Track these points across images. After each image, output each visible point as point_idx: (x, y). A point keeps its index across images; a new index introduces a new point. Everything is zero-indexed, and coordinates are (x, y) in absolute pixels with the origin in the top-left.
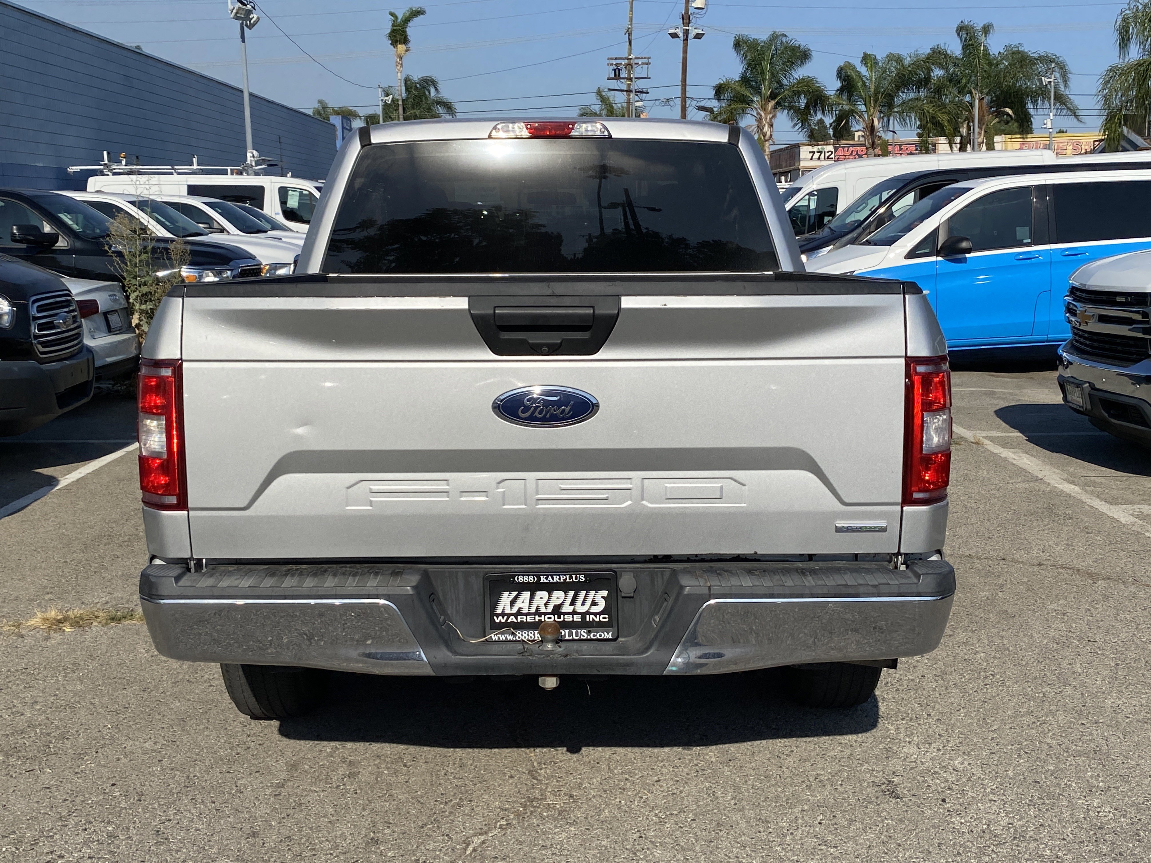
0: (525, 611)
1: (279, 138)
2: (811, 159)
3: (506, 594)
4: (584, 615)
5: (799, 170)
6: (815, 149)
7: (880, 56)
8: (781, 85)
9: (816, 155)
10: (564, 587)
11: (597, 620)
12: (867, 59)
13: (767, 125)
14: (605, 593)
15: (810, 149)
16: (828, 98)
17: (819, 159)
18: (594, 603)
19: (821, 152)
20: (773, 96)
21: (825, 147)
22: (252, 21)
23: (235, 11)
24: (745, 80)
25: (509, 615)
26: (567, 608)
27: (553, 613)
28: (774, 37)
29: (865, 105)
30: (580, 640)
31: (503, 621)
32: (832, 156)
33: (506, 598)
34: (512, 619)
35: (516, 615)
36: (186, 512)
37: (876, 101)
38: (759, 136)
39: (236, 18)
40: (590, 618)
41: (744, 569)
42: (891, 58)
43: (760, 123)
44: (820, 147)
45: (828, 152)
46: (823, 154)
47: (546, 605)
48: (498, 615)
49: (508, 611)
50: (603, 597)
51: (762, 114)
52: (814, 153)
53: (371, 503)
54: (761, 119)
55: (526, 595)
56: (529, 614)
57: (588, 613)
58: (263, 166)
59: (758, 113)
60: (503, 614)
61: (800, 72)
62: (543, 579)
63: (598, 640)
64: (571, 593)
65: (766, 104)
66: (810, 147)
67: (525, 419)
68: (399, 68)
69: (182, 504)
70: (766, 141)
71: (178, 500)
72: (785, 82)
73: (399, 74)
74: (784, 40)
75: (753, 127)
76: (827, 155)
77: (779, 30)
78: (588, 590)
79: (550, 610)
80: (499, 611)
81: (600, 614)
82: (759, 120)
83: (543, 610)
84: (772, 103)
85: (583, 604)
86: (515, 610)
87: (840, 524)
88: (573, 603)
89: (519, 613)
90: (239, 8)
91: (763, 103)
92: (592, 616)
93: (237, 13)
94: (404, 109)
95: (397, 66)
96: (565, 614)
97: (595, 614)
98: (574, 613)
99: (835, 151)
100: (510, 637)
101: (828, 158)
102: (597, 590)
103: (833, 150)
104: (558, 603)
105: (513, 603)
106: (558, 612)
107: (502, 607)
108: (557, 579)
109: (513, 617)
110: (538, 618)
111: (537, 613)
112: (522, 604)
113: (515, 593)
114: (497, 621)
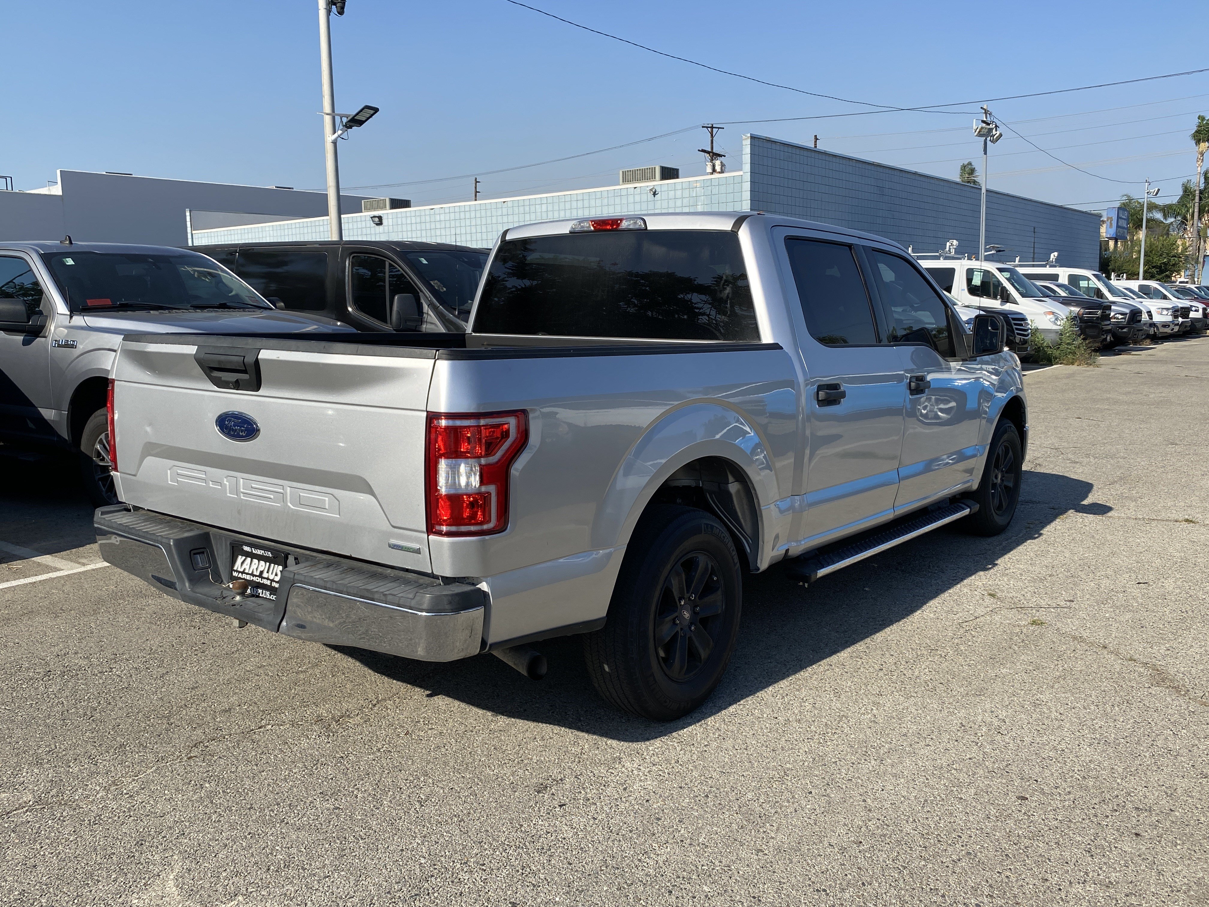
0: (247, 571)
1: (1034, 228)
3: (240, 557)
4: (270, 581)
10: (264, 559)
11: (275, 586)
14: (281, 568)
18: (276, 574)
22: (995, 137)
23: (978, 130)
25: (239, 572)
26: (265, 575)
27: (258, 576)
30: (266, 598)
31: (237, 575)
33: (240, 559)
39: (980, 135)
40: (272, 584)
47: (257, 569)
48: (235, 571)
49: (239, 569)
50: (281, 571)
53: (178, 481)
55: (249, 560)
56: (247, 574)
57: (273, 580)
58: (993, 252)
60: (237, 571)
62: (256, 551)
64: (267, 564)
68: (1199, 163)
73: (1199, 168)
78: (275, 565)
79: (258, 574)
80: (235, 568)
81: (277, 582)
83: (255, 573)
85: (272, 574)
86: (242, 570)
88: (268, 572)
89: (243, 572)
90: (982, 128)
93: (979, 132)
94: (1200, 199)
95: (1197, 161)
96: (263, 578)
97: (275, 582)
98: (268, 578)
102: (279, 566)
104: (262, 570)
105: (243, 563)
106: (261, 575)
107: (238, 566)
108: (259, 552)
109: (240, 574)
110: (252, 578)
111: (252, 575)
112: (246, 566)
113: (244, 558)
114: (234, 575)
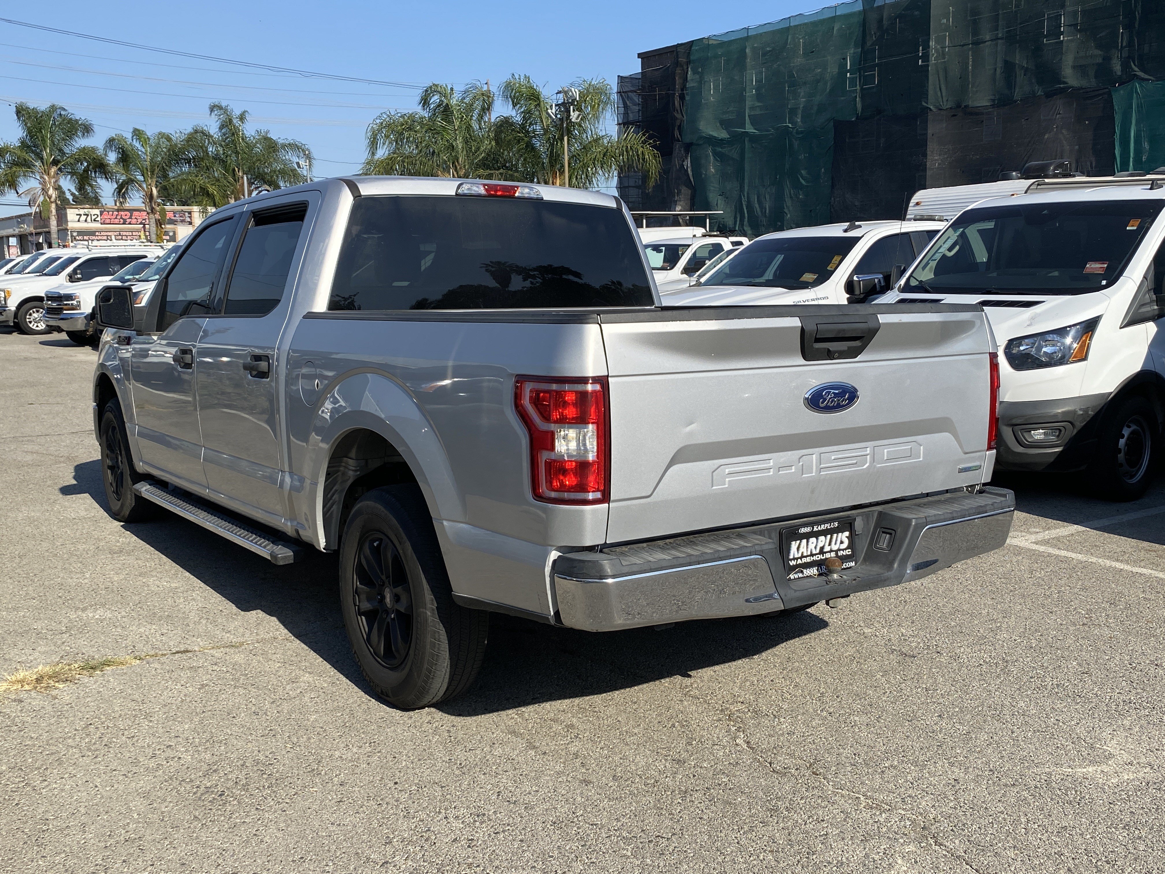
0: (805, 554)
2: (79, 221)
3: (793, 543)
4: (836, 552)
5: (68, 230)
6: (82, 212)
7: (151, 131)
8: (64, 154)
9: (83, 218)
10: (824, 533)
11: (844, 554)
12: (137, 133)
13: (51, 188)
14: (847, 534)
15: (77, 211)
16: (108, 165)
17: (86, 221)
18: (842, 542)
19: (87, 215)
20: (55, 162)
21: (90, 210)
24: (24, 145)
25: (797, 559)
26: (827, 549)
27: (819, 554)
28: (53, 108)
29: (143, 175)
31: (795, 564)
32: (99, 219)
33: (794, 545)
34: (799, 561)
35: (801, 558)
36: (607, 505)
37: (152, 172)
38: (44, 197)
40: (840, 553)
41: (916, 505)
42: (162, 135)
43: (45, 186)
44: (86, 210)
45: (94, 215)
46: (89, 217)
47: (815, 548)
48: (791, 560)
49: (796, 556)
50: (847, 537)
51: (46, 177)
52: (80, 215)
53: (725, 483)
54: (45, 182)
55: (804, 541)
56: (808, 556)
57: (839, 550)
59: (41, 177)
60: (794, 559)
61: (81, 142)
62: (815, 529)
63: (848, 568)
64: (829, 536)
65: (49, 169)
66: (77, 210)
67: (822, 408)
69: (606, 498)
70: (52, 202)
71: (603, 495)
72: (67, 150)
74: (63, 113)
75: (38, 189)
76: (93, 218)
77: (59, 103)
78: (837, 533)
79: (818, 551)
80: (791, 557)
81: (846, 549)
82: (43, 183)
83: (814, 552)
84: (54, 170)
85: (835, 544)
86: (800, 555)
87: (961, 466)
88: (830, 545)
89: (802, 557)
91: (46, 167)
92: (842, 552)
96: (826, 553)
97: (843, 550)
98: (831, 551)
99: (101, 215)
100: (801, 575)
101: (95, 220)
102: (842, 532)
103: (99, 214)
104: (822, 545)
105: (798, 549)
106: (822, 552)
107: (794, 552)
108: (823, 527)
109: (799, 560)
110: (812, 558)
111: (812, 555)
112: (803, 549)
113: (798, 542)
114: (791, 564)
